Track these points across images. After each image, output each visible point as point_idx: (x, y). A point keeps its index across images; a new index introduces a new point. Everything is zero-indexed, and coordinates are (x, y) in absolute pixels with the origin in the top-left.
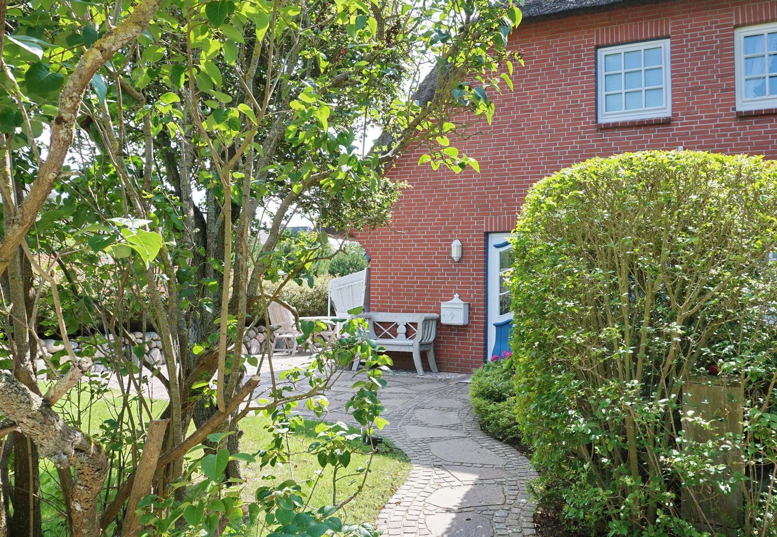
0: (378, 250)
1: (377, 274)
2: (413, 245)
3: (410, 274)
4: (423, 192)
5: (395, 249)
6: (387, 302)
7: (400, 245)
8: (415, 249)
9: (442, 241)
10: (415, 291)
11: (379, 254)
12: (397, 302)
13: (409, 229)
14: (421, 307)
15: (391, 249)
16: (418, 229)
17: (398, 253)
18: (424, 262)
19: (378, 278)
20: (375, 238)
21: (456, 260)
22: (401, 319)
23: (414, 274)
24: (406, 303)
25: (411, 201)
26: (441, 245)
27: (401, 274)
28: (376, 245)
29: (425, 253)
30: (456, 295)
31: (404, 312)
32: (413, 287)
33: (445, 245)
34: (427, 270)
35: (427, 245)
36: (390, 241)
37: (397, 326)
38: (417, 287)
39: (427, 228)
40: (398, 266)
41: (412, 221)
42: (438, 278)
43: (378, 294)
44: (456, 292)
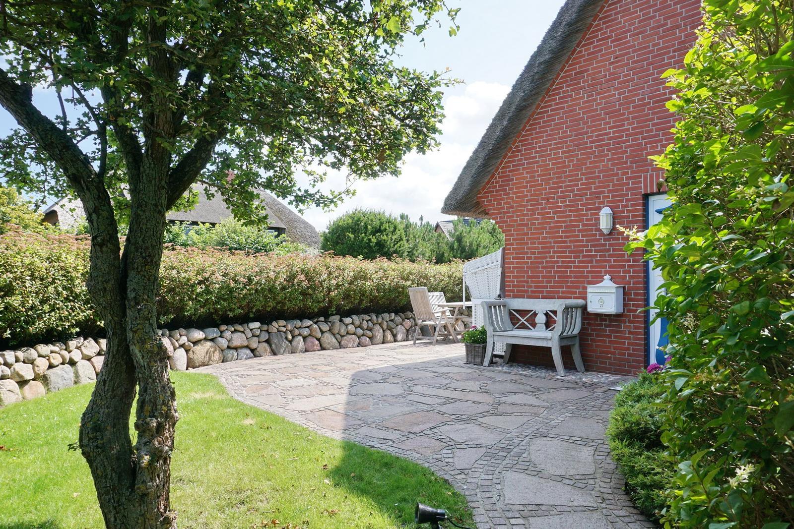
0: (513, 226)
1: (512, 254)
2: (553, 218)
3: (549, 252)
4: (563, 153)
5: (532, 224)
6: (524, 286)
7: (538, 219)
8: (554, 223)
9: (587, 210)
10: (556, 272)
11: (514, 230)
12: (535, 287)
13: (547, 199)
14: (563, 292)
15: (527, 225)
16: (558, 197)
17: (535, 229)
18: (567, 237)
19: (514, 258)
20: (509, 212)
21: (606, 232)
22: (540, 306)
23: (555, 252)
24: (546, 287)
25: (548, 165)
26: (586, 215)
27: (539, 253)
28: (511, 221)
29: (566, 226)
30: (607, 277)
31: (543, 298)
32: (553, 267)
33: (592, 214)
34: (570, 247)
35: (570, 216)
36: (527, 215)
37: (535, 314)
38: (558, 267)
39: (569, 196)
40: (535, 243)
41: (550, 189)
42: (584, 256)
43: (514, 277)
44: (606, 272)
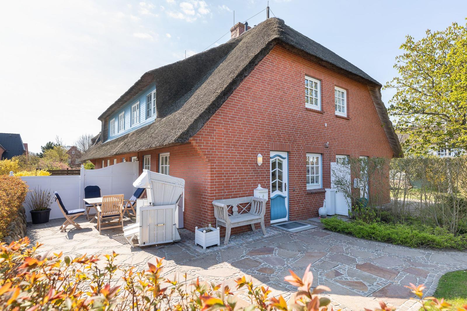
0: (215, 157)
1: (215, 174)
2: (237, 155)
3: (235, 173)
5: (227, 158)
6: (222, 193)
7: (229, 155)
8: (238, 158)
9: (252, 154)
10: (238, 184)
11: (217, 160)
12: (228, 192)
13: (234, 145)
14: (241, 194)
15: (224, 158)
16: (239, 146)
17: (228, 160)
18: (243, 166)
19: (216, 177)
20: (213, 149)
21: (260, 165)
23: (238, 173)
24: (233, 192)
26: (251, 156)
27: (230, 174)
28: (214, 155)
29: (243, 161)
30: (259, 185)
31: (232, 198)
32: (237, 181)
33: (253, 156)
34: (244, 171)
35: (244, 156)
36: (224, 152)
37: (232, 207)
38: (239, 181)
39: (244, 146)
40: (228, 168)
41: (236, 140)
42: (250, 176)
43: (216, 187)
44: (259, 183)
